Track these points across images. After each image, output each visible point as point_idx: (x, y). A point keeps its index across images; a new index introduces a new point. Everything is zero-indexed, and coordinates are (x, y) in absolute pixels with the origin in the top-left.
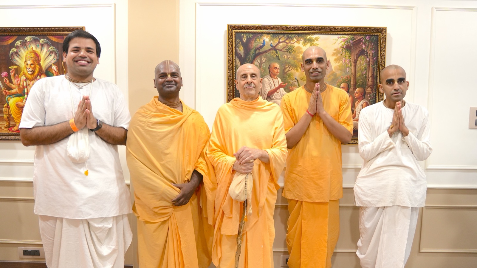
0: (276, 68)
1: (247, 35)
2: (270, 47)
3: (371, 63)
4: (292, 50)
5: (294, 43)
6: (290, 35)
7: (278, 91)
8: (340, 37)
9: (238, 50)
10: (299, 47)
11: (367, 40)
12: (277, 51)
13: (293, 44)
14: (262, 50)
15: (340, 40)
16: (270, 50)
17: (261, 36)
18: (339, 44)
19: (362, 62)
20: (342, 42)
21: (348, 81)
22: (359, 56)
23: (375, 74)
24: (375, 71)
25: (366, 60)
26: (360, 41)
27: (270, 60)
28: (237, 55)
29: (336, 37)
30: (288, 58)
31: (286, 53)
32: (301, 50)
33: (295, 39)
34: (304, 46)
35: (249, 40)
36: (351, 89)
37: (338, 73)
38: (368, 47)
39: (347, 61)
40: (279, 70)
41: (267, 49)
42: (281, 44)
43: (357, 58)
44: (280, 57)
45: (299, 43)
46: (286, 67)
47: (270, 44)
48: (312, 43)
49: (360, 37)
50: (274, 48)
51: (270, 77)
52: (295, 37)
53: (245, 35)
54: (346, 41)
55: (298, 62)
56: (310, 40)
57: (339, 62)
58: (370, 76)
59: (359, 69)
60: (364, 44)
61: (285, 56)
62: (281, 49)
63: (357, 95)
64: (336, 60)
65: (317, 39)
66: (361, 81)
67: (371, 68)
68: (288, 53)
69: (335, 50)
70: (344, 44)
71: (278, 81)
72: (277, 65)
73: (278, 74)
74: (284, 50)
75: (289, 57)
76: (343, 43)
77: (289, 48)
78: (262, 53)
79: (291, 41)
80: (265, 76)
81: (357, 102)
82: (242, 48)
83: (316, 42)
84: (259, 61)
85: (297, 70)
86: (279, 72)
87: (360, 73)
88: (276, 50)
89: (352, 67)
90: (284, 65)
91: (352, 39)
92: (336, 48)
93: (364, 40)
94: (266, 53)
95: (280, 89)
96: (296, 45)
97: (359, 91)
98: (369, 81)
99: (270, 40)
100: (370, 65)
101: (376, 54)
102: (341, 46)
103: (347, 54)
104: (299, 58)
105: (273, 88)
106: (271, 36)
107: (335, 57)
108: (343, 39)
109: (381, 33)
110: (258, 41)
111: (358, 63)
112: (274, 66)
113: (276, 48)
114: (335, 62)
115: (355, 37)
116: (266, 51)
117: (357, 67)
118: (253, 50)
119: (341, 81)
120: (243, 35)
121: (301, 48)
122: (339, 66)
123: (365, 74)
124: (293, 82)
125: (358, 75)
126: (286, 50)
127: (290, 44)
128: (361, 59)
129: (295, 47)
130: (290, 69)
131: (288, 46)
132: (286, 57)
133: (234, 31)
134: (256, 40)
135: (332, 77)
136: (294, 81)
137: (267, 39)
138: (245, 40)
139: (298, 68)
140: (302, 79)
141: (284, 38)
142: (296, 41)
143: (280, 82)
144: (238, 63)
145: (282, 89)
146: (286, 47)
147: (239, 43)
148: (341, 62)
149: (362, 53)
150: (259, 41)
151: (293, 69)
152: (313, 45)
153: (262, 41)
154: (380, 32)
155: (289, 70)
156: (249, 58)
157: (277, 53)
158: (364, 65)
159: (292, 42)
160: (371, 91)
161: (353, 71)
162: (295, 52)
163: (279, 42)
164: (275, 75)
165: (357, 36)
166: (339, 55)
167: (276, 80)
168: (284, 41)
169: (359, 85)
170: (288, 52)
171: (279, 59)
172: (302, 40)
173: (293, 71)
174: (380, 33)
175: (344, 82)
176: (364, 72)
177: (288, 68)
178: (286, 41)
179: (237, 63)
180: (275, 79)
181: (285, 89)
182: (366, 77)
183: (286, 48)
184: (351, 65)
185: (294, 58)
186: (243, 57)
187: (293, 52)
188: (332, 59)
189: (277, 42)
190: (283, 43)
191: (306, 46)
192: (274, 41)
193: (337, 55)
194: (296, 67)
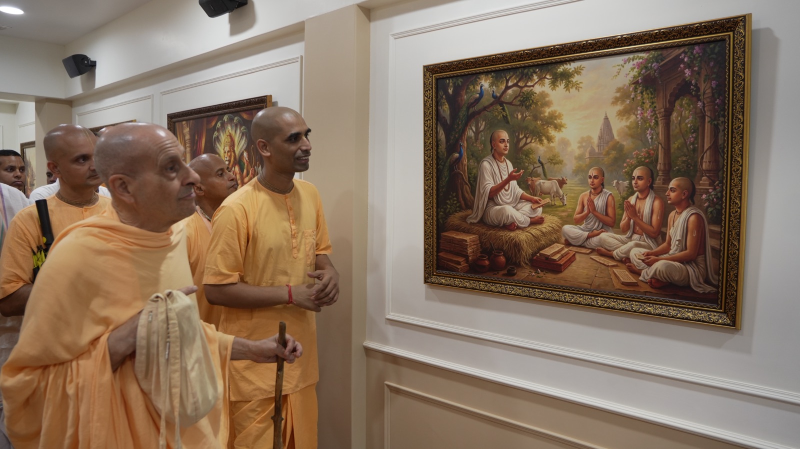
0: (504, 140)
1: (455, 80)
2: (492, 100)
3: (708, 113)
4: (531, 101)
5: (533, 86)
6: (526, 71)
7: (506, 187)
8: (629, 60)
9: (441, 111)
10: (543, 92)
11: (697, 55)
12: (504, 105)
13: (532, 88)
14: (477, 108)
15: (630, 65)
16: (492, 104)
17: (476, 79)
18: (627, 75)
19: (686, 113)
20: (633, 69)
21: (650, 163)
22: (677, 98)
23: (720, 142)
24: (721, 134)
25: (696, 107)
26: (677, 61)
27: (493, 125)
28: (441, 120)
29: (620, 60)
30: (524, 118)
31: (520, 108)
32: (547, 99)
33: (535, 78)
34: (553, 89)
35: (457, 90)
36: (658, 182)
37: (627, 143)
38: (699, 73)
39: (648, 114)
40: (508, 145)
41: (487, 104)
42: (510, 91)
43: (672, 104)
44: (509, 117)
45: (543, 85)
46: (521, 137)
47: (491, 93)
48: (569, 82)
49: (677, 51)
50: (498, 100)
51: (492, 158)
52: (535, 72)
53: (451, 81)
54: (644, 66)
55: (543, 125)
56: (566, 76)
57: (628, 118)
58: (706, 147)
59: (677, 130)
60: (689, 66)
61: (517, 115)
62: (511, 101)
63: (673, 195)
64: (623, 114)
65: (578, 71)
66: (684, 162)
67: (707, 126)
68: (524, 107)
69: (619, 90)
70: (639, 74)
71: (508, 167)
72: (505, 135)
73: (507, 152)
74: (517, 102)
75: (526, 117)
76: (635, 72)
77: (524, 98)
78: (479, 113)
79: (527, 82)
80: (484, 157)
81: (672, 214)
82: (447, 106)
83: (576, 79)
84: (474, 129)
85: (541, 141)
86: (508, 148)
87: (681, 140)
88: (501, 104)
89: (660, 129)
90: (517, 134)
91: (657, 59)
92: (620, 85)
93: (689, 57)
94: (486, 113)
95: (511, 182)
96: (538, 89)
97: (678, 186)
98: (704, 160)
99: (491, 85)
100: (707, 119)
101: (720, 90)
102: (631, 79)
103: (646, 96)
104: (545, 116)
105: (499, 181)
106: (492, 77)
107: (619, 107)
108: (635, 62)
109: (734, 31)
110: (471, 89)
111: (675, 114)
112: (499, 137)
113: (502, 99)
114: (619, 118)
115: (665, 52)
116: (485, 108)
117: (672, 127)
118: (464, 109)
119: (634, 162)
120: (448, 81)
121: (547, 95)
122: (628, 127)
123: (693, 144)
124: (534, 168)
125: (675, 145)
126: (519, 103)
127: (526, 89)
128: (681, 106)
129: (536, 93)
130: (529, 140)
131: (523, 93)
132: (520, 117)
133: (434, 75)
134: (468, 88)
135: (613, 153)
136: (536, 165)
137: (485, 83)
138: (450, 91)
139: (544, 138)
140: (551, 160)
141: (515, 78)
142: (537, 80)
143: (511, 169)
144: (442, 134)
145: (514, 183)
146: (519, 95)
147: (442, 97)
148: (633, 118)
149: (685, 90)
150: (473, 89)
151: (533, 141)
152: (570, 86)
153: (479, 88)
154: (730, 31)
155: (526, 144)
156: (458, 125)
157: (503, 109)
158: (689, 121)
159: (529, 84)
160: (710, 186)
161: (661, 137)
162: (536, 104)
163: (507, 88)
164: (501, 154)
165: (670, 51)
166: (628, 102)
167: (503, 165)
168: (516, 85)
169: (679, 170)
170: (523, 105)
171: (508, 122)
172: (548, 77)
173: (533, 145)
174: (731, 33)
175: (640, 163)
176: (691, 138)
177: (525, 139)
178: (519, 84)
179: (440, 133)
180: (501, 162)
181: (519, 184)
182: (695, 150)
183: (519, 98)
184: (657, 123)
185: (536, 118)
186: (448, 122)
187: (533, 106)
188: (613, 112)
189: (503, 87)
190: (514, 88)
191: (557, 88)
192: (497, 86)
193: (623, 102)
194: (539, 135)
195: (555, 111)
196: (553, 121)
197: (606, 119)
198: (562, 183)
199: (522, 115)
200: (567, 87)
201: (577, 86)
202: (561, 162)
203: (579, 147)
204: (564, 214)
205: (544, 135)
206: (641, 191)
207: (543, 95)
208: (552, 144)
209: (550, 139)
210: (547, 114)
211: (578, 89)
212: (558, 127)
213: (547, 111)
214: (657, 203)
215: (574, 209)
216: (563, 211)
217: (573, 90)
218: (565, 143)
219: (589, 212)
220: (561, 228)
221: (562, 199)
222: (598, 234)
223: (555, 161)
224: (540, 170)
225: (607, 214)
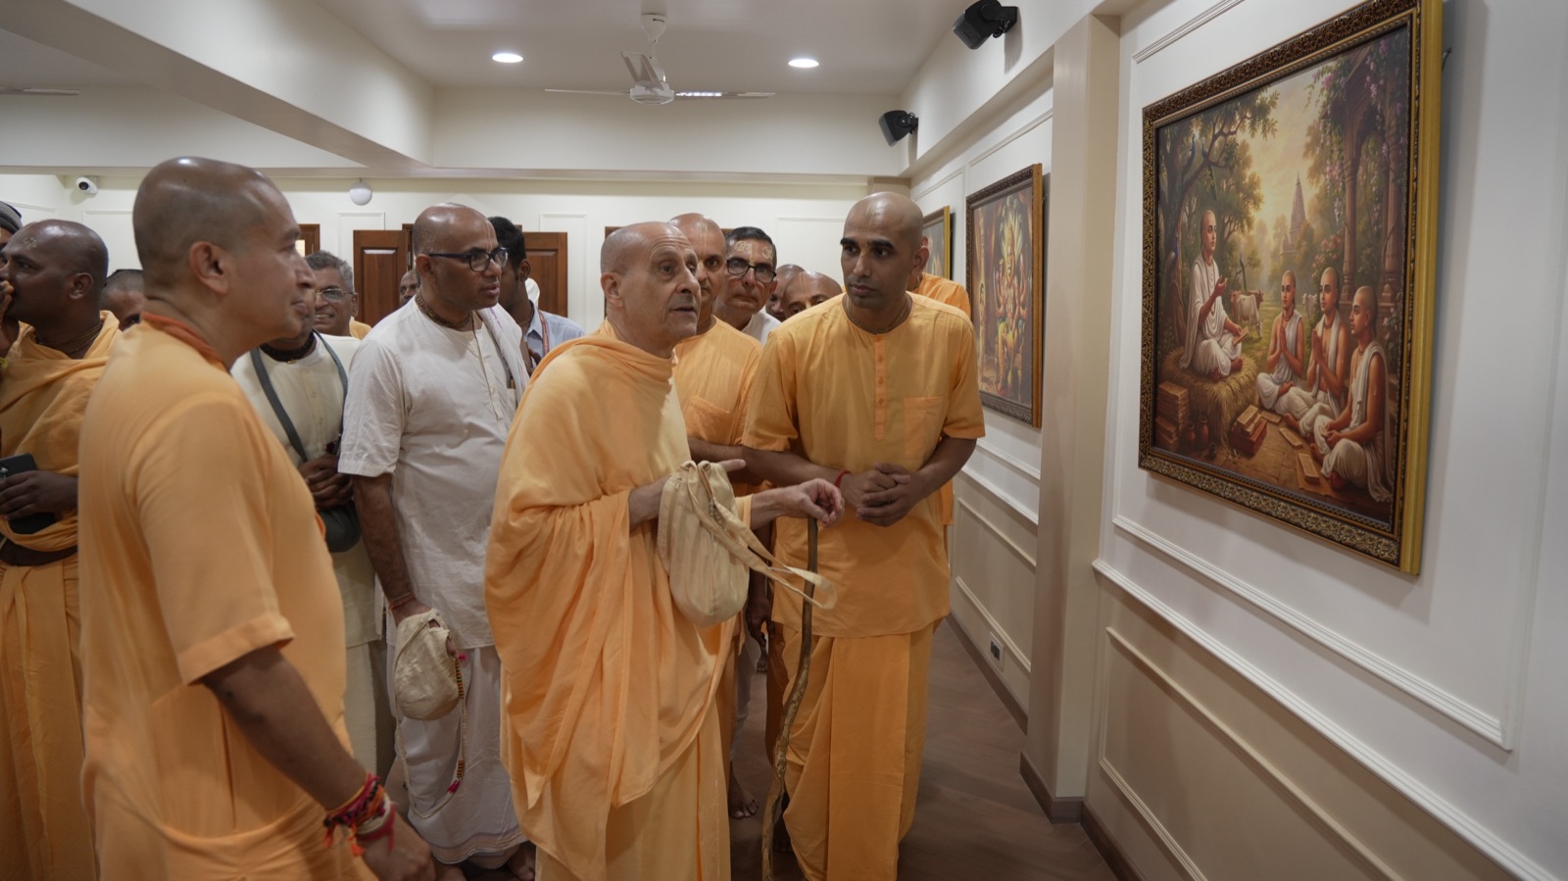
0: (1212, 227)
1: (1172, 128)
2: (1203, 159)
3: (1392, 166)
4: (1234, 159)
5: (1236, 132)
6: (1228, 106)
7: (1213, 308)
8: (1322, 73)
9: (1161, 182)
10: (1245, 142)
11: (1383, 57)
12: (1213, 168)
13: (1235, 136)
14: (1189, 174)
15: (1320, 84)
16: (1202, 167)
17: (1189, 124)
18: (1317, 101)
19: (1371, 166)
20: (1322, 91)
22: (1364, 138)
25: (1381, 155)
26: (1364, 70)
29: (1309, 75)
30: (1228, 189)
31: (1225, 172)
32: (1248, 154)
33: (1238, 117)
34: (1252, 136)
35: (1174, 145)
37: (1316, 227)
38: (1385, 90)
39: (1336, 172)
40: (1215, 236)
41: (1198, 166)
42: (1216, 143)
43: (1359, 151)
44: (1216, 188)
45: (1244, 129)
47: (1201, 147)
48: (1266, 121)
49: (1364, 53)
50: (1207, 159)
51: (1201, 259)
52: (1237, 109)
53: (1169, 129)
54: (1332, 84)
55: (1244, 199)
56: (1263, 111)
57: (1318, 182)
58: (1390, 229)
59: (1363, 199)
60: (1375, 80)
61: (1223, 184)
62: (1218, 159)
63: (1356, 319)
64: (1313, 174)
65: (1272, 102)
66: (1368, 257)
67: (1391, 187)
68: (1229, 170)
69: (1309, 131)
70: (1328, 98)
71: (1215, 273)
72: (1212, 219)
73: (1214, 248)
74: (1223, 162)
75: (1230, 186)
76: (1324, 97)
77: (1229, 154)
78: (1192, 182)
80: (1195, 257)
81: (1355, 354)
82: (1166, 174)
83: (1271, 115)
84: (1187, 210)
85: (1242, 228)
86: (1215, 241)
87: (1366, 218)
88: (1210, 166)
89: (1347, 197)
91: (1344, 70)
92: (1311, 122)
93: (1376, 63)
94: (1197, 182)
95: (1217, 299)
96: (1240, 137)
97: (1362, 302)
98: (1387, 253)
99: (1201, 133)
100: (1392, 176)
102: (1321, 110)
103: (1334, 138)
104: (1246, 185)
105: (1207, 298)
106: (1201, 121)
107: (1310, 162)
108: (1323, 78)
110: (1185, 144)
111: (1361, 170)
112: (1208, 222)
113: (1211, 158)
114: (1309, 182)
115: (1351, 56)
116: (1196, 175)
117: (1358, 194)
118: (1180, 177)
119: (1322, 259)
120: (1165, 131)
121: (1248, 147)
122: (1318, 197)
123: (1377, 223)
124: (1236, 275)
125: (1360, 227)
126: (1224, 164)
127: (1230, 138)
128: (1367, 154)
129: (1238, 145)
130: (1232, 227)
131: (1228, 145)
132: (1225, 186)
133: (1153, 123)
134: (1183, 142)
135: (1304, 245)
136: (1238, 270)
137: (1196, 133)
138: (1168, 148)
139: (1245, 222)
140: (1251, 259)
141: (1220, 121)
142: (1239, 122)
143: (1217, 276)
144: (1163, 222)
145: (1219, 301)
146: (1225, 150)
148: (1322, 180)
149: (1370, 123)
150: (1187, 144)
151: (1236, 227)
152: (1267, 128)
153: (1191, 141)
155: (1230, 233)
157: (1212, 175)
158: (1374, 182)
159: (1232, 128)
160: (1392, 302)
161: (1348, 213)
162: (1238, 163)
163: (1214, 138)
164: (1209, 252)
165: (1357, 52)
166: (1318, 151)
167: (1210, 270)
168: (1221, 132)
169: (1363, 273)
170: (1227, 167)
171: (1215, 197)
172: (1248, 114)
173: (1236, 235)
176: (1375, 212)
177: (1229, 224)
178: (1224, 130)
180: (1209, 265)
181: (1223, 302)
182: (1378, 235)
183: (1225, 155)
184: (1344, 189)
185: (1238, 187)
186: (1167, 200)
187: (1236, 167)
188: (1304, 171)
189: (1211, 137)
190: (1220, 138)
191: (1256, 134)
192: (1206, 136)
193: (1313, 151)
194: (1241, 217)
195: (1255, 175)
196: (1253, 193)
197: (1299, 184)
198: (1259, 298)
199: (1227, 183)
200: (1264, 131)
201: (1273, 129)
202: (1259, 263)
203: (1275, 237)
205: (1245, 217)
206: (1328, 313)
207: (1245, 147)
208: (1252, 233)
209: (1250, 224)
210: (1247, 180)
211: (1273, 133)
212: (1257, 202)
213: (1248, 175)
214: (1342, 333)
215: (1268, 346)
217: (1269, 136)
218: (1263, 229)
219: (1281, 351)
220: (1255, 377)
221: (1258, 328)
222: (1288, 390)
223: (1254, 260)
224: (1241, 278)
225: (1296, 356)
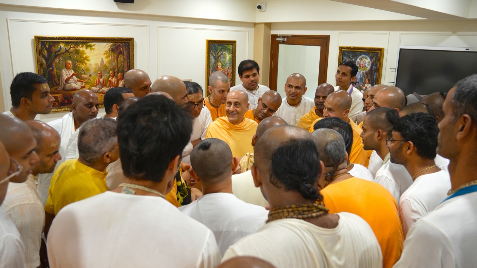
0: (70, 64)
1: (49, 43)
2: (65, 51)
3: (126, 58)
4: (79, 52)
5: (80, 48)
6: (77, 43)
7: (72, 78)
8: (108, 44)
9: (43, 53)
10: (83, 50)
11: (123, 45)
14: (59, 53)
15: (108, 46)
16: (65, 52)
17: (58, 43)
18: (107, 48)
19: (121, 58)
20: (109, 46)
21: (113, 70)
22: (119, 54)
23: (129, 65)
24: (129, 63)
25: (123, 57)
26: (119, 46)
27: (65, 59)
28: (44, 56)
29: (105, 44)
30: (77, 57)
31: (75, 54)
33: (80, 46)
34: (86, 49)
35: (50, 47)
36: (116, 74)
37: (108, 65)
38: (124, 49)
39: (113, 58)
40: (72, 65)
41: (63, 52)
42: (72, 49)
43: (118, 56)
45: (83, 48)
47: (65, 49)
49: (119, 44)
50: (67, 51)
51: (66, 69)
52: (80, 44)
53: (47, 43)
54: (111, 46)
55: (83, 59)
56: (90, 46)
57: (108, 59)
58: (126, 66)
59: (120, 62)
60: (122, 47)
62: (72, 52)
63: (119, 77)
64: (106, 57)
65: (94, 45)
66: (121, 69)
67: (126, 61)
68: (77, 54)
69: (105, 51)
71: (72, 72)
72: (70, 62)
73: (71, 67)
76: (109, 47)
77: (77, 51)
78: (60, 54)
80: (63, 69)
81: (119, 81)
82: (46, 51)
83: (93, 47)
84: (58, 60)
85: (83, 64)
87: (121, 64)
88: (69, 52)
89: (116, 61)
90: (75, 62)
91: (115, 45)
94: (63, 55)
95: (73, 76)
96: (81, 49)
97: (120, 75)
99: (65, 46)
100: (126, 60)
101: (129, 53)
103: (112, 53)
105: (69, 76)
106: (65, 44)
107: (105, 56)
108: (109, 45)
109: (131, 41)
111: (119, 58)
112: (68, 63)
113: (69, 51)
114: (105, 59)
115: (116, 44)
116: (62, 53)
117: (118, 61)
118: (54, 53)
119: (110, 69)
120: (46, 43)
121: (84, 51)
122: (108, 61)
123: (123, 65)
125: (119, 65)
126: (75, 53)
127: (77, 48)
128: (120, 56)
130: (79, 64)
132: (75, 57)
133: (39, 40)
134: (55, 46)
135: (104, 67)
136: (81, 71)
137: (62, 45)
138: (47, 46)
141: (74, 45)
143: (73, 72)
145: (74, 77)
146: (75, 50)
147: (43, 48)
148: (109, 59)
149: (121, 53)
150: (57, 47)
153: (60, 47)
155: (78, 65)
156: (51, 58)
157: (69, 54)
158: (122, 60)
159: (78, 47)
161: (116, 63)
162: (81, 53)
163: (71, 48)
164: (69, 68)
165: (118, 43)
166: (108, 55)
167: (70, 71)
168: (74, 47)
169: (120, 71)
171: (71, 58)
172: (85, 46)
173: (80, 65)
175: (111, 70)
176: (123, 64)
177: (77, 63)
179: (43, 61)
181: (76, 77)
182: (123, 67)
184: (115, 60)
185: (81, 57)
186: (47, 57)
187: (80, 54)
188: (104, 57)
189: (69, 47)
190: (73, 48)
191: (88, 49)
192: (67, 47)
193: (106, 55)
194: (82, 62)
195: (87, 56)
196: (87, 58)
197: (102, 59)
198: (90, 76)
199: (76, 56)
200: (91, 49)
201: (94, 49)
202: (90, 70)
203: (95, 66)
204: (91, 84)
205: (84, 62)
206: (112, 77)
207: (83, 51)
208: (86, 65)
209: (86, 64)
210: (84, 56)
211: (94, 50)
212: (88, 60)
213: (85, 56)
214: (116, 79)
215: (94, 83)
216: (91, 83)
217: (92, 50)
218: (91, 65)
219: (99, 83)
220: (91, 88)
221: (91, 80)
222: (102, 88)
223: (88, 69)
224: (83, 72)
225: (104, 83)
